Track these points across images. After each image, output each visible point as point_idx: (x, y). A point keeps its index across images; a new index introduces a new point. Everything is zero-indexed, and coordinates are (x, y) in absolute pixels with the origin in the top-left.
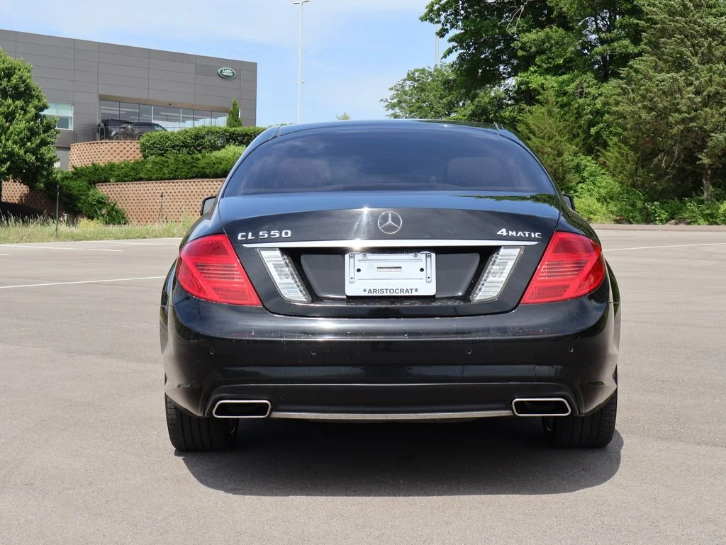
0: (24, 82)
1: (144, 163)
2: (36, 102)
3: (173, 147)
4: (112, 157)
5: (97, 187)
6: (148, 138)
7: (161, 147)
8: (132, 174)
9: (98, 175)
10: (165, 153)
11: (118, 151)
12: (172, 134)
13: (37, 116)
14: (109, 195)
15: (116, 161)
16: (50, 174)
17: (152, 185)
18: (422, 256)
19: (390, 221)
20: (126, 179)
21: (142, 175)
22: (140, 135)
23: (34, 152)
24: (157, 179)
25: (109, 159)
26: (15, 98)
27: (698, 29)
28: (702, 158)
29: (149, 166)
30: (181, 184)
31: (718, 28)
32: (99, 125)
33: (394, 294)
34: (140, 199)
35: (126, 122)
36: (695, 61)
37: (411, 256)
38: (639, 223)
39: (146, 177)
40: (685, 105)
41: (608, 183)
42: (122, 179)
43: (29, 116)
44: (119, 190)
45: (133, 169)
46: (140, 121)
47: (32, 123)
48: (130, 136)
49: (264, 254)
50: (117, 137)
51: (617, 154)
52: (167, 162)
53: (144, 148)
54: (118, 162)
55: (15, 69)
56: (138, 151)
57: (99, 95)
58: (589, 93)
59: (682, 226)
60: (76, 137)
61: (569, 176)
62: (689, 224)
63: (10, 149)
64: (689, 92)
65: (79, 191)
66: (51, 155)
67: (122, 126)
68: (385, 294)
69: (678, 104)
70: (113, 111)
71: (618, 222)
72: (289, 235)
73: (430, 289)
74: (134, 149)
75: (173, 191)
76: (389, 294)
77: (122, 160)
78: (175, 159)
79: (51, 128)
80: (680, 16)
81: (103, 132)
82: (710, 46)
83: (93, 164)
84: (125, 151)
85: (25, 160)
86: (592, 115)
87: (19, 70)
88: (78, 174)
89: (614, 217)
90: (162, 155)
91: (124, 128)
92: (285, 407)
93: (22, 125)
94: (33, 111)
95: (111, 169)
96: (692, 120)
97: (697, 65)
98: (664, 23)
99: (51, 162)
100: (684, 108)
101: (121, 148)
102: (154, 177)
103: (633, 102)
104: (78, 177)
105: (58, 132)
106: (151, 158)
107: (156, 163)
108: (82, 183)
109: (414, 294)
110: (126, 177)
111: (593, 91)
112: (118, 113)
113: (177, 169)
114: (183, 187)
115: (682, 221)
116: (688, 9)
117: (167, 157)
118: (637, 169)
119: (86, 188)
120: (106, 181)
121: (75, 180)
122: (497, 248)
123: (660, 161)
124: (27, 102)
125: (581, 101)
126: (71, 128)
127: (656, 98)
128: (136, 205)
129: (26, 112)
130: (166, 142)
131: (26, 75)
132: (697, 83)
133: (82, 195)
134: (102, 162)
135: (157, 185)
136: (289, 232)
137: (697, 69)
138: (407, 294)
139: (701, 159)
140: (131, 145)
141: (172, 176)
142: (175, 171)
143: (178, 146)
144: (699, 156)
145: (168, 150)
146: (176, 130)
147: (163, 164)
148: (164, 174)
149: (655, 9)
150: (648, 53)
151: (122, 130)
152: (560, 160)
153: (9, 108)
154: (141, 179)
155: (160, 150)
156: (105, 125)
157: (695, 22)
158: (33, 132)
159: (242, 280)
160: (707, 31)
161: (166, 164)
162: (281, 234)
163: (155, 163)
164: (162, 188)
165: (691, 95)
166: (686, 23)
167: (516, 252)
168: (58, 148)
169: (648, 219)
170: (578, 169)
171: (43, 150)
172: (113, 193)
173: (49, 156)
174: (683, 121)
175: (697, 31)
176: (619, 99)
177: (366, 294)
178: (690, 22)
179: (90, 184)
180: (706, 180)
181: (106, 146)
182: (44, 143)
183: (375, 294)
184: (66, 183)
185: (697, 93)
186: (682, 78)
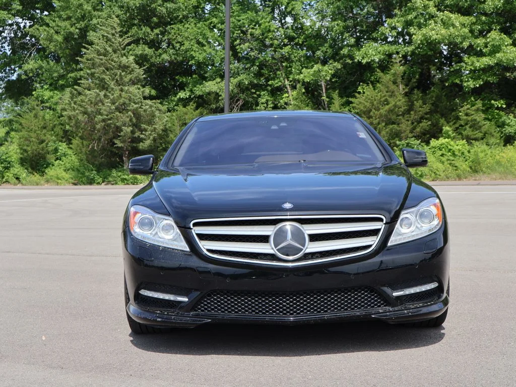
27: (114, 64)
28: (117, 142)
31: (127, 64)
36: (112, 84)
38: (85, 185)
40: (105, 110)
59: (110, 186)
62: (113, 184)
64: (107, 102)
69: (100, 110)
71: (75, 184)
80: (103, 56)
89: (73, 181)
96: (109, 120)
100: (105, 113)
115: (109, 183)
123: (94, 146)
127: (87, 106)
132: (112, 97)
137: (113, 89)
139: (116, 144)
144: (116, 142)
157: (112, 60)
160: (120, 66)
165: (108, 104)
166: (106, 60)
169: (91, 182)
170: (56, 151)
174: (104, 120)
175: (113, 66)
178: (109, 59)
180: (125, 157)
185: (113, 103)
186: (102, 93)
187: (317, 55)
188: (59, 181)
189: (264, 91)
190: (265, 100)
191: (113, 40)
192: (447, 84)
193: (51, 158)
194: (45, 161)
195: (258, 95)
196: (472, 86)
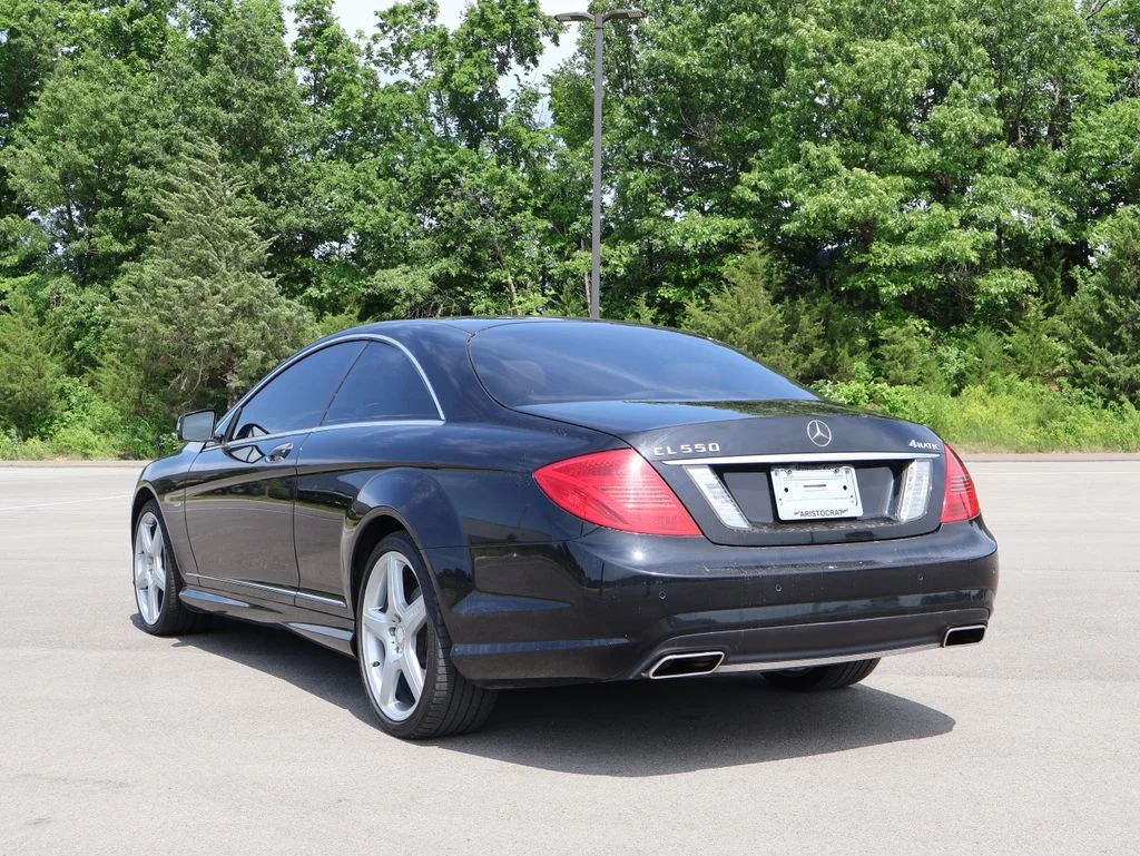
18: (842, 470)
19: (819, 432)
27: (222, 229)
28: (233, 379)
33: (826, 517)
36: (221, 266)
37: (830, 472)
40: (213, 316)
41: (102, 409)
49: (693, 473)
51: (115, 376)
58: (69, 300)
61: (53, 402)
64: (216, 301)
68: (817, 517)
69: (204, 315)
71: (124, 458)
72: (718, 449)
73: (857, 509)
76: (821, 516)
80: (202, 213)
82: (236, 251)
86: (73, 326)
89: (118, 452)
92: (736, 658)
96: (220, 335)
97: (225, 271)
98: (184, 220)
100: (213, 321)
103: (147, 313)
109: (844, 515)
111: (73, 297)
116: (210, 205)
118: (140, 394)
123: (179, 382)
125: (58, 310)
127: (176, 307)
132: (224, 291)
136: (717, 445)
137: (223, 276)
138: (837, 516)
139: (231, 381)
144: (229, 378)
149: (171, 203)
150: (159, 255)
152: (42, 381)
157: (218, 221)
159: (674, 506)
160: (233, 232)
162: (707, 447)
165: (219, 306)
166: (208, 222)
170: (62, 394)
174: (211, 337)
175: (220, 232)
176: (128, 308)
177: (798, 517)
178: (213, 220)
183: (807, 518)
185: (227, 302)
186: (206, 283)
187: (574, 230)
188: (89, 451)
189: (477, 289)
190: (483, 306)
191: (213, 183)
192: (843, 289)
193: (57, 405)
194: (46, 412)
195: (467, 298)
196: (895, 293)
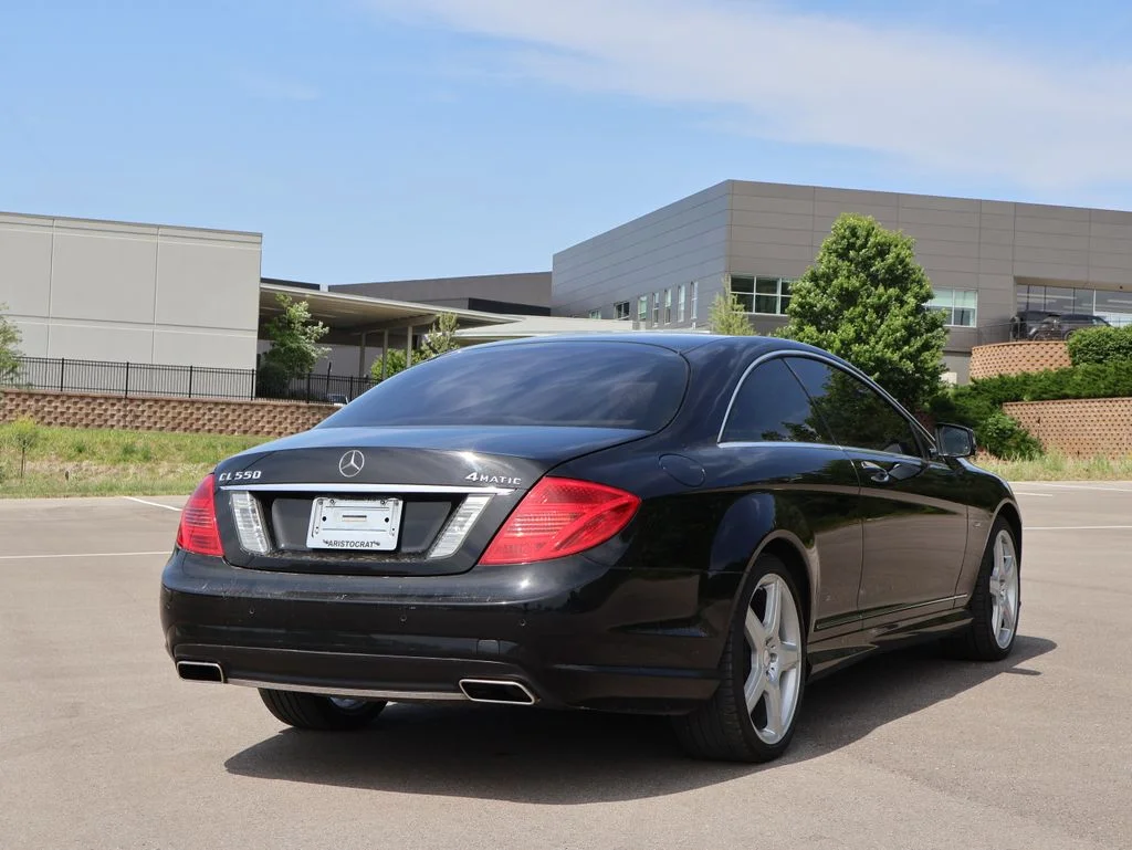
0: (902, 262)
1: (1072, 373)
2: (916, 289)
3: (1118, 350)
4: (1028, 365)
5: (1004, 408)
6: (1080, 337)
7: (1098, 351)
8: (1054, 389)
9: (1005, 391)
10: (1105, 358)
11: (1037, 357)
12: (1116, 330)
13: (918, 310)
14: (1021, 420)
15: (1033, 371)
16: (934, 390)
17: (1081, 405)
18: (390, 503)
19: (352, 462)
20: (1044, 396)
21: (1068, 392)
22: (1070, 333)
23: (912, 357)
24: (1089, 397)
25: (1024, 369)
26: (888, 284)
29: (1078, 378)
30: (1122, 404)
32: (1013, 320)
33: (354, 548)
34: (1063, 425)
35: (1051, 315)
37: (377, 503)
39: (1074, 393)
42: (1039, 397)
43: (907, 308)
44: (1034, 412)
45: (1055, 382)
46: (1076, 313)
47: (911, 318)
48: (1057, 335)
49: (235, 498)
50: (1036, 337)
52: (1104, 371)
53: (1073, 352)
54: (1036, 372)
55: (890, 245)
56: (1066, 356)
57: (1015, 278)
60: (980, 338)
63: (879, 354)
65: (978, 413)
66: (936, 362)
67: (1045, 320)
68: (344, 547)
70: (1037, 299)
72: (259, 476)
73: (389, 543)
74: (1060, 353)
75: (1110, 414)
76: (349, 547)
77: (1042, 369)
78: (1116, 367)
79: (938, 327)
81: (1017, 329)
83: (1000, 376)
84: (1047, 357)
85: (901, 370)
87: (896, 246)
88: (979, 388)
90: (1100, 361)
91: (1047, 323)
93: (899, 322)
94: (912, 302)
95: (1024, 383)
99: (935, 374)
101: (1042, 353)
102: (1083, 393)
104: (979, 393)
105: (947, 332)
106: (1083, 365)
107: (1090, 373)
108: (983, 403)
109: (375, 547)
110: (1046, 393)
112: (1043, 301)
113: (1118, 381)
114: (1125, 409)
117: (1106, 365)
119: (988, 410)
120: (1018, 399)
121: (974, 397)
122: (463, 496)
124: (905, 290)
126: (973, 324)
128: (1057, 433)
129: (902, 303)
130: (1107, 343)
131: (904, 253)
133: (982, 419)
134: (1013, 372)
135: (1087, 405)
136: (260, 473)
138: (367, 548)
140: (1056, 348)
141: (1110, 391)
142: (1115, 385)
143: (1123, 348)
145: (1108, 355)
146: (1122, 325)
147: (1100, 375)
148: (1099, 388)
151: (1044, 326)
153: (880, 298)
154: (1066, 397)
155: (1097, 354)
156: (1022, 320)
158: (911, 332)
161: (1103, 375)
162: (252, 475)
163: (1086, 373)
164: (1096, 409)
167: (484, 501)
168: (947, 353)
171: (926, 355)
172: (1026, 416)
173: (931, 364)
177: (326, 546)
179: (994, 404)
181: (1021, 349)
182: (926, 347)
183: (335, 547)
184: (961, 402)
